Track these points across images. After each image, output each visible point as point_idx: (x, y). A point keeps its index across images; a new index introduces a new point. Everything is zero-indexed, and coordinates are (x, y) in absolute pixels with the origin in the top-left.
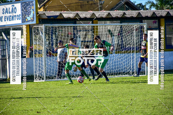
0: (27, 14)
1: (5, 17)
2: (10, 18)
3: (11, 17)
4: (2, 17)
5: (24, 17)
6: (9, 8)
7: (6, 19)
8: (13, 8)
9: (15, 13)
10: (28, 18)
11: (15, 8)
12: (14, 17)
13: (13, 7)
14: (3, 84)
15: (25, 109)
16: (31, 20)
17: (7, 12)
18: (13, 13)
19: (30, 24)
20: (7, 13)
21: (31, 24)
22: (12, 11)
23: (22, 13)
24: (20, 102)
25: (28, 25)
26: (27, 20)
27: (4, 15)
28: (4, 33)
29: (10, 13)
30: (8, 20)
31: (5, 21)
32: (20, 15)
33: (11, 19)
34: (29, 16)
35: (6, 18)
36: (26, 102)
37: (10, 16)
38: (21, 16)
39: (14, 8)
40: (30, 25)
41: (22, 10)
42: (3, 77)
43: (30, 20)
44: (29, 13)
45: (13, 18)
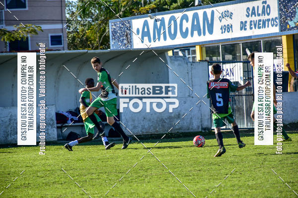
0: (289, 17)
1: (251, 21)
2: (259, 24)
3: (261, 23)
4: (246, 22)
5: (283, 22)
6: (258, 7)
7: (253, 26)
8: (264, 6)
9: (268, 14)
10: (290, 23)
11: (268, 6)
12: (267, 22)
13: (264, 4)
14: (249, 137)
15: (289, 181)
17: (253, 13)
18: (265, 15)
19: (295, 33)
20: (253, 16)
21: (296, 34)
22: (263, 12)
23: (280, 15)
24: (279, 168)
25: (291, 35)
26: (288, 27)
27: (248, 20)
28: (249, 50)
29: (259, 15)
30: (255, 28)
31: (251, 28)
32: (276, 18)
33: (261, 25)
34: (291, 20)
35: (253, 23)
36: (290, 168)
37: (260, 21)
38: (278, 21)
39: (266, 6)
40: (294, 35)
41: (280, 10)
42: (249, 125)
43: (294, 26)
44: (292, 14)
45: (264, 24)
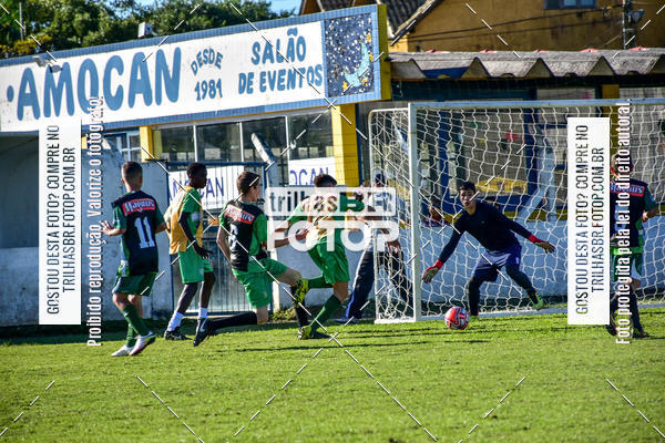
0: (347, 64)
1: (263, 74)
2: (281, 80)
3: (286, 77)
4: (251, 75)
5: (333, 76)
6: (278, 41)
7: (267, 84)
8: (291, 41)
9: (301, 58)
10: (349, 77)
11: (302, 40)
12: (298, 76)
13: (292, 36)
14: (257, 333)
15: (344, 429)
16: (361, 87)
17: (269, 56)
18: (293, 60)
19: (360, 101)
20: (268, 61)
21: (362, 103)
22: (290, 53)
23: (327, 59)
24: (324, 401)
25: (351, 105)
26: (345, 87)
27: (257, 70)
28: (259, 137)
29: (280, 59)
30: (272, 89)
31: (263, 89)
32: (318, 67)
33: (285, 83)
34: (352, 72)
35: (267, 77)
36: (348, 401)
37: (282, 72)
38: (322, 73)
39: (296, 39)
40: (357, 105)
41: (328, 48)
43: (357, 84)
44: (353, 58)
45: (292, 79)
